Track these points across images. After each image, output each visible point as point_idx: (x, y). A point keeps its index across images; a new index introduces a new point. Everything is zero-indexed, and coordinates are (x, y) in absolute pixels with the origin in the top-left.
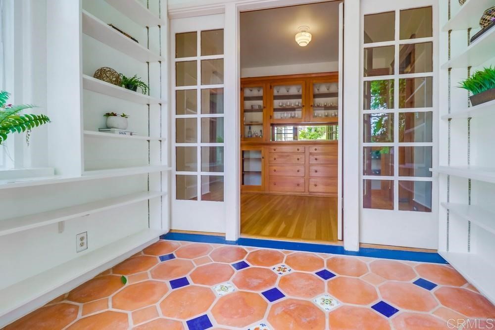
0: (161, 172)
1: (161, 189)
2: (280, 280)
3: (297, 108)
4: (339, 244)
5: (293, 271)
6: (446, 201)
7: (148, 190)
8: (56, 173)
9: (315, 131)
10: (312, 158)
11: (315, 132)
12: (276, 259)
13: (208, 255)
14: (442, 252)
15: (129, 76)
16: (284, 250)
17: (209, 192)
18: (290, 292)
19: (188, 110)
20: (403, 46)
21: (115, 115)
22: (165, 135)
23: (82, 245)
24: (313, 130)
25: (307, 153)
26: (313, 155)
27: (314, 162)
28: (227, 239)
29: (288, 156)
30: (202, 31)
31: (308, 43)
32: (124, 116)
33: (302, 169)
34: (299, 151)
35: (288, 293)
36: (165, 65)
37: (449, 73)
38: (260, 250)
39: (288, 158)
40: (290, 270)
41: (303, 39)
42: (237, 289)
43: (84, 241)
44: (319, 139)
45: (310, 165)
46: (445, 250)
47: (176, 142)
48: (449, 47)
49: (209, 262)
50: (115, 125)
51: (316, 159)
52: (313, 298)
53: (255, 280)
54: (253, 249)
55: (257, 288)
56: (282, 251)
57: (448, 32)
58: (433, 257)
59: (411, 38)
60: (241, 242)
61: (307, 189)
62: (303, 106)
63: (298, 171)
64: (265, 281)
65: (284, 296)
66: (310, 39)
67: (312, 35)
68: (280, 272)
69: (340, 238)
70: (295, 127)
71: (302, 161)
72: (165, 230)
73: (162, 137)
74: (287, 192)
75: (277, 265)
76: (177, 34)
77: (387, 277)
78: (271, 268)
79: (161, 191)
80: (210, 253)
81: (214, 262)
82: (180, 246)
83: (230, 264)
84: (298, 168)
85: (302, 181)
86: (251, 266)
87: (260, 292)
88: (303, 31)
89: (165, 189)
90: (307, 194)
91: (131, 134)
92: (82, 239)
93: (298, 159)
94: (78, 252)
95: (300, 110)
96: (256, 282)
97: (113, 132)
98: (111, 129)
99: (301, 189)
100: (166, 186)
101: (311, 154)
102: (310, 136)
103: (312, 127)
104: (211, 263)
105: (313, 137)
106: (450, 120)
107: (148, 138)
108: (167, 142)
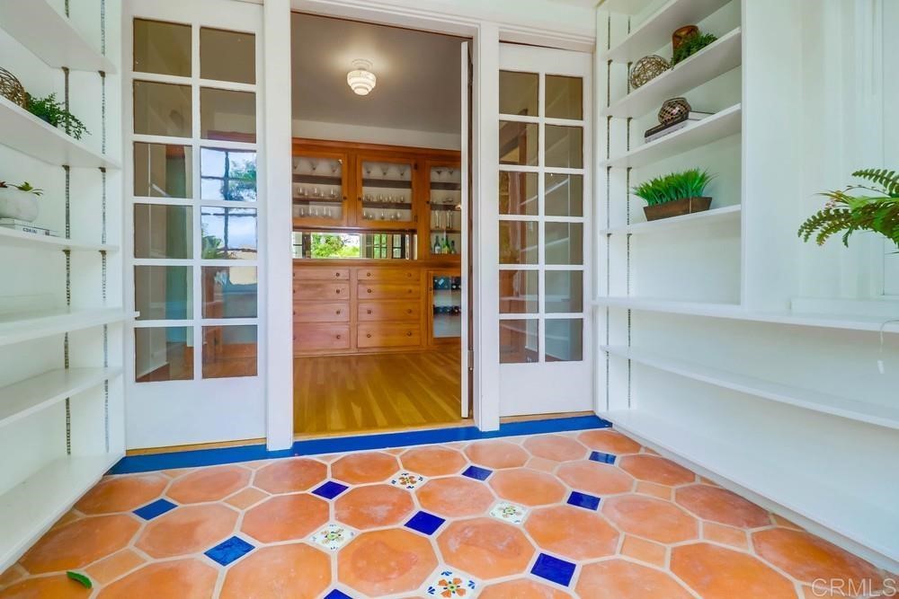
1: (106, 363)
2: (419, 499)
3: (313, 200)
4: (468, 424)
5: (426, 479)
6: (605, 344)
7: (67, 367)
9: (327, 241)
10: (361, 288)
11: (327, 245)
12: (388, 467)
13: (251, 485)
14: (602, 412)
16: (388, 449)
17: (165, 363)
18: (448, 511)
20: (504, 123)
24: (323, 240)
25: (354, 281)
26: (364, 284)
27: (367, 295)
28: (271, 448)
29: (318, 286)
30: (203, 28)
31: (370, 90)
33: (344, 308)
34: (340, 278)
35: (447, 515)
36: (115, 80)
37: (608, 173)
38: (348, 456)
39: (319, 289)
40: (394, 482)
41: (362, 82)
42: (358, 532)
44: (333, 256)
45: (359, 301)
46: (604, 410)
47: (135, 256)
48: (608, 139)
49: (262, 498)
51: (369, 291)
52: (486, 513)
53: (377, 508)
54: (335, 457)
55: (390, 519)
56: (390, 451)
57: (607, 119)
58: (592, 421)
59: (520, 114)
60: (299, 448)
61: (353, 342)
62: (345, 198)
63: (338, 312)
64: (394, 504)
65: (444, 520)
66: (373, 85)
67: (377, 79)
68: (408, 485)
69: (465, 413)
70: (307, 233)
71: (345, 295)
72: (118, 453)
73: (107, 243)
74: (318, 350)
75: (396, 474)
77: (554, 458)
78: (388, 482)
79: (106, 366)
80: (252, 480)
81: (272, 496)
82: (167, 481)
83: (309, 491)
84: (338, 306)
85: (344, 330)
86: (351, 487)
87: (401, 524)
88: (360, 69)
90: (353, 351)
93: (338, 292)
95: (339, 205)
96: (381, 511)
99: (342, 344)
101: (360, 282)
102: (317, 251)
103: (321, 234)
104: (269, 498)
105: (324, 252)
106: (609, 235)
107: (65, 243)
108: (120, 254)
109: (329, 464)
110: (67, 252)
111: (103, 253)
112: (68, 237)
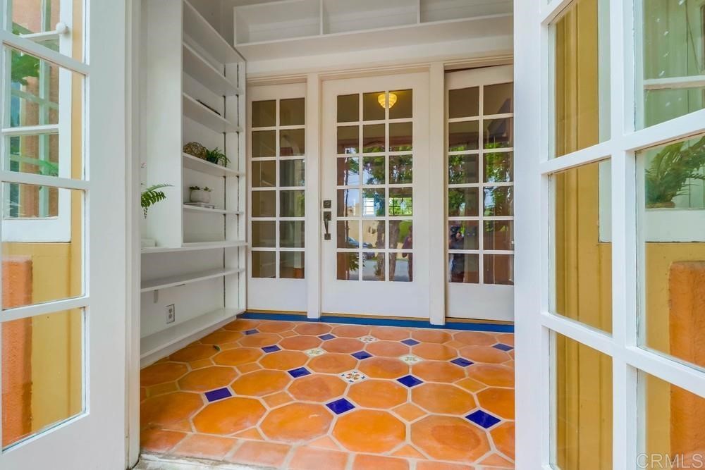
0: (238, 247)
7: (224, 267)
8: (156, 245)
13: (293, 330)
15: (211, 149)
19: (264, 182)
21: (199, 189)
22: (243, 209)
23: (170, 317)
30: (281, 100)
32: (206, 189)
36: (242, 135)
38: (345, 326)
43: (172, 313)
47: (253, 216)
49: (294, 335)
50: (200, 198)
73: (240, 210)
76: (253, 102)
79: (239, 267)
81: (300, 335)
89: (242, 266)
91: (214, 208)
92: (170, 311)
94: (168, 323)
97: (200, 206)
98: (198, 203)
100: (242, 263)
107: (224, 211)
108: (244, 216)
109: (333, 328)
110: (225, 215)
111: (238, 215)
112: (225, 209)
